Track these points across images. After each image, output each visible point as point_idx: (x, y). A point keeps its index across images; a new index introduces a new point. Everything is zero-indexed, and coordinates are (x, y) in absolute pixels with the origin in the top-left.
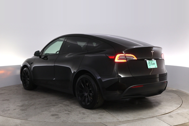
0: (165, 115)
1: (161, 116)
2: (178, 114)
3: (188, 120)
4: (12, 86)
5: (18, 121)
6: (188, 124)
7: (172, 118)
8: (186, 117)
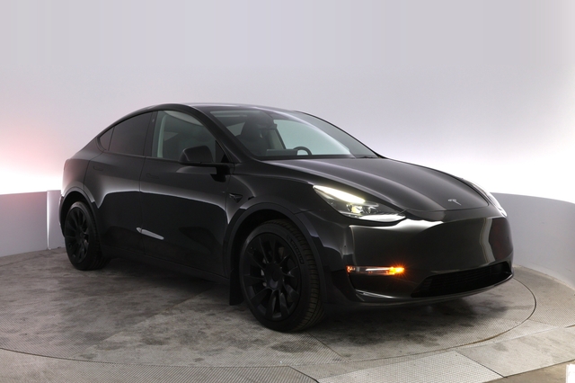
0: (482, 344)
1: (471, 346)
2: (522, 340)
3: (551, 358)
4: (20, 255)
5: (39, 363)
6: (552, 370)
7: (505, 353)
8: (546, 351)
